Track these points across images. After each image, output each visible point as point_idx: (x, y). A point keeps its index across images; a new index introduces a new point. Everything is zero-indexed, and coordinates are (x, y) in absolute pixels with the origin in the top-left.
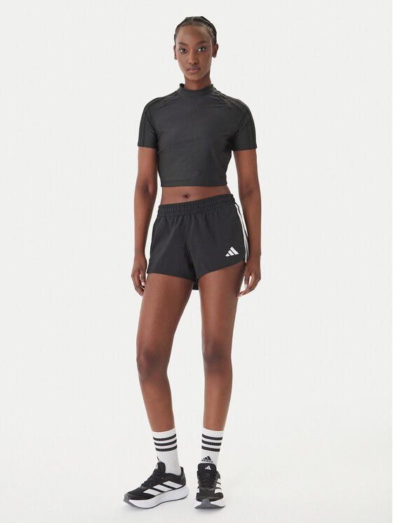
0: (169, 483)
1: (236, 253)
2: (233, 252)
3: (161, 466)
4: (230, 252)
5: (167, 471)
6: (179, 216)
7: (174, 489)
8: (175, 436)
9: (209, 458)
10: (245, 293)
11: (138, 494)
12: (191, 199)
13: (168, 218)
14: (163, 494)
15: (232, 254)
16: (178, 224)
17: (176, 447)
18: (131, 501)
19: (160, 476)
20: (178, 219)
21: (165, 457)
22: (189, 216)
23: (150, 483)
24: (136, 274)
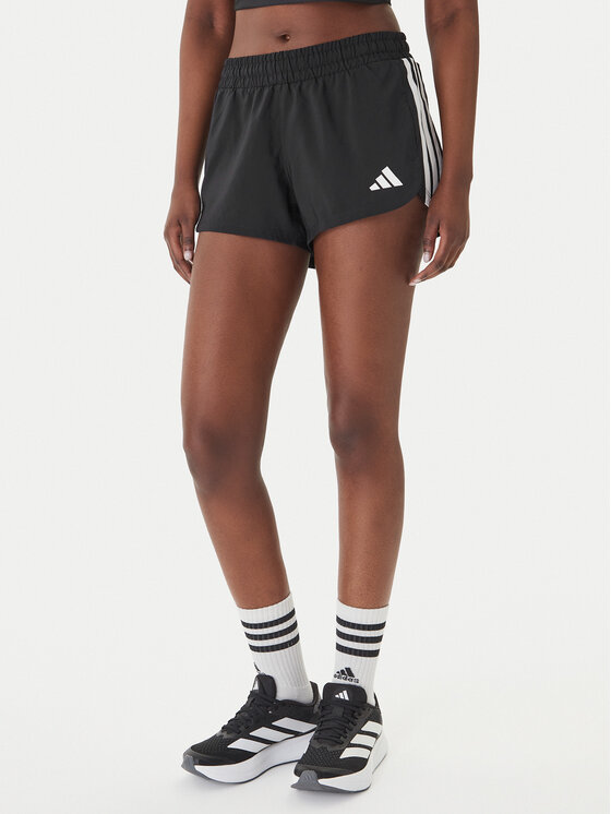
0: (285, 722)
1: (397, 182)
2: (388, 179)
3: (266, 683)
4: (380, 179)
5: (282, 695)
6: (263, 87)
7: (297, 734)
8: (292, 614)
9: (348, 672)
10: (426, 276)
11: (213, 752)
12: (294, 44)
13: (240, 91)
14: (275, 748)
15: (385, 185)
16: (260, 109)
17: (296, 640)
18: (198, 768)
19: (264, 706)
20: (261, 92)
21: (272, 664)
22: (285, 87)
23: (242, 724)
24: (174, 231)
